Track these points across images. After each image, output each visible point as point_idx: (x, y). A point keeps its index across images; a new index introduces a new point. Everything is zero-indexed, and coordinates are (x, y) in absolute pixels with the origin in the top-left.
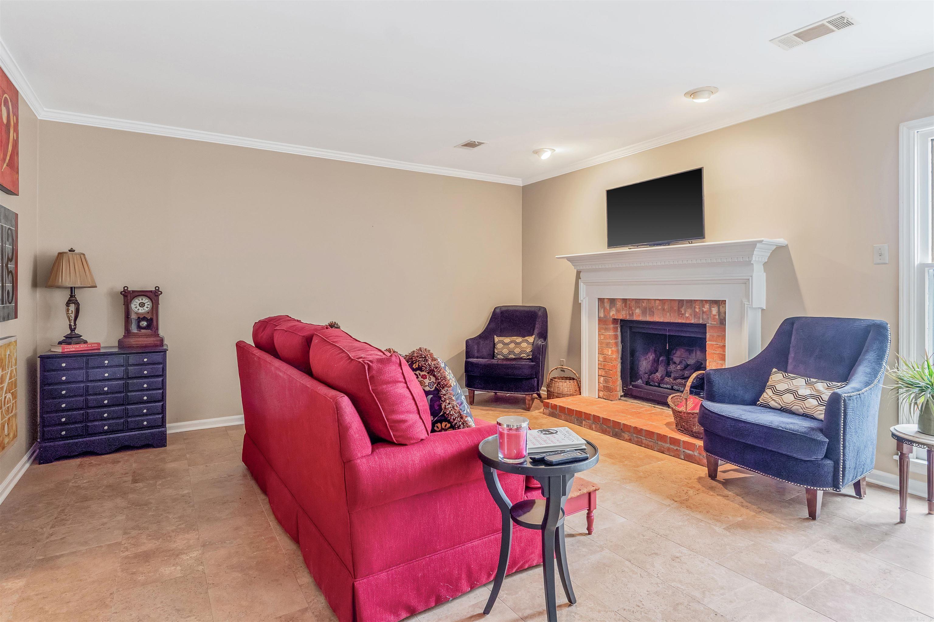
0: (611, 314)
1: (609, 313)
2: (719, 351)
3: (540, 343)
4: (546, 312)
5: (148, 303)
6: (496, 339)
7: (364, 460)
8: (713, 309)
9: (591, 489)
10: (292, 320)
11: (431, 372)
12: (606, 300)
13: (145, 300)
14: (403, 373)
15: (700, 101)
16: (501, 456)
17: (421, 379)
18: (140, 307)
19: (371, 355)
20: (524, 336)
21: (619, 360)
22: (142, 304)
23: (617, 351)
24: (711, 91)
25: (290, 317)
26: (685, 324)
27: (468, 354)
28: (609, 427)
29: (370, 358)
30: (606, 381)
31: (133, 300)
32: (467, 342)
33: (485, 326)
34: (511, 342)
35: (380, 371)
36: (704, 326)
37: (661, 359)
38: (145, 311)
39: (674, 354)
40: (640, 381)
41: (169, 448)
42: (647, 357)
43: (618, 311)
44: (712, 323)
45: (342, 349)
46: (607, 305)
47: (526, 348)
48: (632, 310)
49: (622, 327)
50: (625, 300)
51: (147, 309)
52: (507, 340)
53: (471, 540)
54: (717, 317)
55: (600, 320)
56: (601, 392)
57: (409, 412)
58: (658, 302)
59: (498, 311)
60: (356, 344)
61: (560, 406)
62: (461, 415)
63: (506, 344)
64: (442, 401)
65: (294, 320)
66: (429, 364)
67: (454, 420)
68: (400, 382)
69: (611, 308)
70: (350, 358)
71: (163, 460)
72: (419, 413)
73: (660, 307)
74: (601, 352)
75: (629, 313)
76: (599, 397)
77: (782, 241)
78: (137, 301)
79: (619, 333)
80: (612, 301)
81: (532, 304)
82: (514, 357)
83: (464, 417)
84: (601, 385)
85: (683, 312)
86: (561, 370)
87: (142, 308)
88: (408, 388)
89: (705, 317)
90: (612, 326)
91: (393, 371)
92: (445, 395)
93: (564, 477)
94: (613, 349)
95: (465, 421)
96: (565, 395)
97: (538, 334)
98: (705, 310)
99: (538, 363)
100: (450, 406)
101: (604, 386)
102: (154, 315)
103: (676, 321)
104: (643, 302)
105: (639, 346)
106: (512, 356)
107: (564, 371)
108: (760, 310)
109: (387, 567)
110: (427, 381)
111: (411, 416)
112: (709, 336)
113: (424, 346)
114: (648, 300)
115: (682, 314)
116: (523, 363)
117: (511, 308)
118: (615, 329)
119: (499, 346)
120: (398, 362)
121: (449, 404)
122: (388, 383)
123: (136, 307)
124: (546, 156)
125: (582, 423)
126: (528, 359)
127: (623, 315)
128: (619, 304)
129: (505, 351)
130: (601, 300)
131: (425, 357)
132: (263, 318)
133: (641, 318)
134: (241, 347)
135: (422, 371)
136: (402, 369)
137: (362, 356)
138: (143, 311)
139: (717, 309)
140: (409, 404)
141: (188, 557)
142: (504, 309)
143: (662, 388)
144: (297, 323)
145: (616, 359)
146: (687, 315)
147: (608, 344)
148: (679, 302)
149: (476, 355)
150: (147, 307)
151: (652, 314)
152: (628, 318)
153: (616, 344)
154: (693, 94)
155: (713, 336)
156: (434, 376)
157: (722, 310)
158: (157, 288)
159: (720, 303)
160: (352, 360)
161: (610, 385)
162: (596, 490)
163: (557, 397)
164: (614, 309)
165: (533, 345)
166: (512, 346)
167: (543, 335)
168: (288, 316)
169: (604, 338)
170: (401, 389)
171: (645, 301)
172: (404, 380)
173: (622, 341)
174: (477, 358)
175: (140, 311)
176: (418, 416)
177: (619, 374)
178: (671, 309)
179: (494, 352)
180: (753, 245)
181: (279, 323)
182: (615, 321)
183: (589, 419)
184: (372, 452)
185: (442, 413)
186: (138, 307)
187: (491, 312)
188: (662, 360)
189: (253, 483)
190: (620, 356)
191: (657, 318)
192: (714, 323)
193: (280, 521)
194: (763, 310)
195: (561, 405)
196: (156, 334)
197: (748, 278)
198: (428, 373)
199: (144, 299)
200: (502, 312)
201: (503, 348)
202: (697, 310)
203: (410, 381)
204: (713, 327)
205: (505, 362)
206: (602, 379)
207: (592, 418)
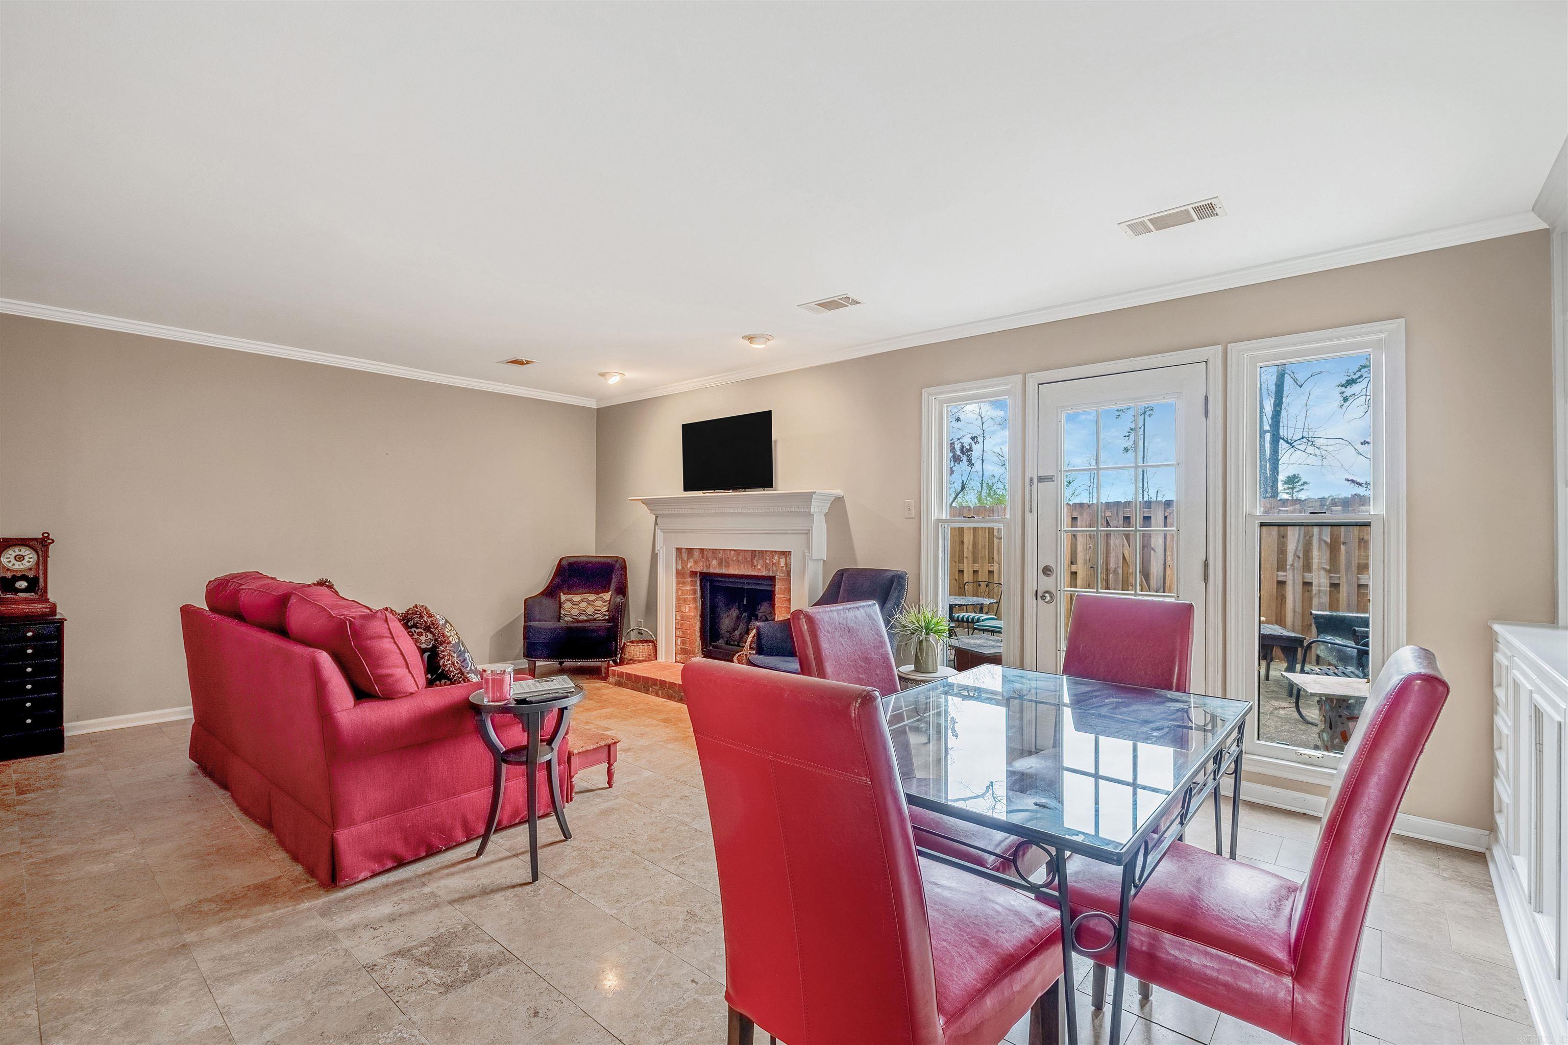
0: (689, 566)
1: (686, 565)
3: (619, 600)
4: (625, 563)
5: (31, 556)
6: (563, 597)
7: (345, 713)
8: (781, 560)
9: (610, 742)
10: (263, 577)
11: (427, 629)
12: (683, 551)
13: (25, 551)
14: (389, 629)
15: (757, 346)
16: (486, 700)
17: (416, 636)
18: (17, 561)
19: (355, 612)
20: (598, 593)
21: (698, 618)
22: (20, 558)
23: (696, 608)
24: (768, 338)
25: (261, 574)
26: (757, 576)
27: (528, 616)
28: (674, 692)
29: (353, 614)
30: (683, 643)
31: (5, 552)
32: (526, 601)
33: (547, 582)
34: (583, 600)
35: (363, 626)
36: (772, 579)
37: (744, 615)
38: (25, 566)
39: (759, 610)
40: (721, 641)
41: (67, 753)
42: (730, 613)
43: (696, 562)
44: (780, 575)
45: (323, 607)
46: (685, 556)
47: (602, 607)
48: (709, 561)
49: (701, 580)
50: (702, 550)
51: (28, 564)
52: (577, 598)
53: (467, 791)
54: (784, 568)
55: (678, 573)
56: (678, 656)
57: (396, 666)
58: (733, 552)
59: (564, 563)
60: (342, 602)
61: (626, 673)
62: (461, 671)
63: (574, 603)
64: (440, 658)
65: (267, 577)
66: (424, 620)
67: (454, 676)
68: (387, 637)
69: (688, 559)
70: (331, 615)
71: (63, 767)
72: (408, 668)
73: (735, 558)
74: (678, 610)
75: (706, 566)
76: (676, 662)
77: (839, 492)
78: (10, 552)
79: (698, 588)
80: (690, 551)
81: (608, 553)
82: (586, 618)
83: (465, 674)
84: (678, 647)
85: (755, 564)
86: (639, 633)
87: (20, 563)
88: (395, 643)
89: (774, 568)
90: (689, 579)
91: (377, 626)
92: (443, 651)
93: (542, 713)
94: (691, 605)
95: (467, 678)
96: (636, 660)
97: (615, 590)
98: (774, 561)
99: (616, 626)
100: (450, 662)
101: (681, 648)
102: (41, 572)
103: (749, 574)
104: (719, 553)
105: (721, 600)
106: (584, 618)
107: (641, 634)
108: (822, 561)
109: (371, 817)
110: (423, 638)
111: (399, 670)
112: (777, 589)
113: (420, 603)
114: (723, 550)
115: (755, 566)
116: (598, 624)
117: (582, 559)
118: (693, 583)
119: (567, 605)
120: (384, 618)
121: (448, 660)
122: (372, 638)
123: (9, 562)
124: (614, 380)
125: (648, 690)
126: (603, 620)
128: (696, 555)
129: (575, 612)
130: (679, 550)
131: (420, 614)
132: (220, 575)
133: (717, 571)
134: (187, 612)
135: (417, 628)
136: (388, 624)
137: (345, 613)
138: (22, 567)
139: (784, 561)
140: (396, 658)
141: (123, 854)
142: (572, 560)
143: (732, 645)
144: (271, 581)
145: (694, 617)
146: (759, 567)
147: (685, 600)
148: (752, 553)
149: (538, 617)
150: (29, 562)
151: (728, 566)
152: (705, 570)
153: (695, 600)
154: (751, 338)
155: (781, 589)
156: (431, 632)
157: (788, 561)
158: (46, 535)
159: (786, 554)
160: (334, 617)
161: (687, 647)
162: (615, 743)
163: (627, 664)
164: (691, 560)
165: (609, 603)
166: (584, 604)
167: (622, 590)
168: (258, 572)
169: (682, 593)
170: (387, 644)
171: (721, 552)
172: (390, 636)
173: (703, 597)
174: (539, 621)
175: (16, 567)
176: (407, 671)
177: (698, 634)
179: (560, 613)
180: (808, 496)
181: (246, 581)
182: (694, 574)
183: (655, 685)
184: (354, 706)
185: (440, 671)
186: (14, 561)
187: (554, 566)
188: (745, 617)
189: (207, 781)
190: (699, 613)
191: (733, 571)
192: (782, 575)
193: (246, 811)
194: (824, 561)
195: (629, 672)
196: (44, 599)
197: (808, 528)
198: (424, 630)
199: (23, 550)
200: (570, 564)
201: (572, 608)
202: (768, 562)
203: (397, 637)
204: (780, 579)
205: (576, 625)
206: (679, 640)
207: (658, 683)
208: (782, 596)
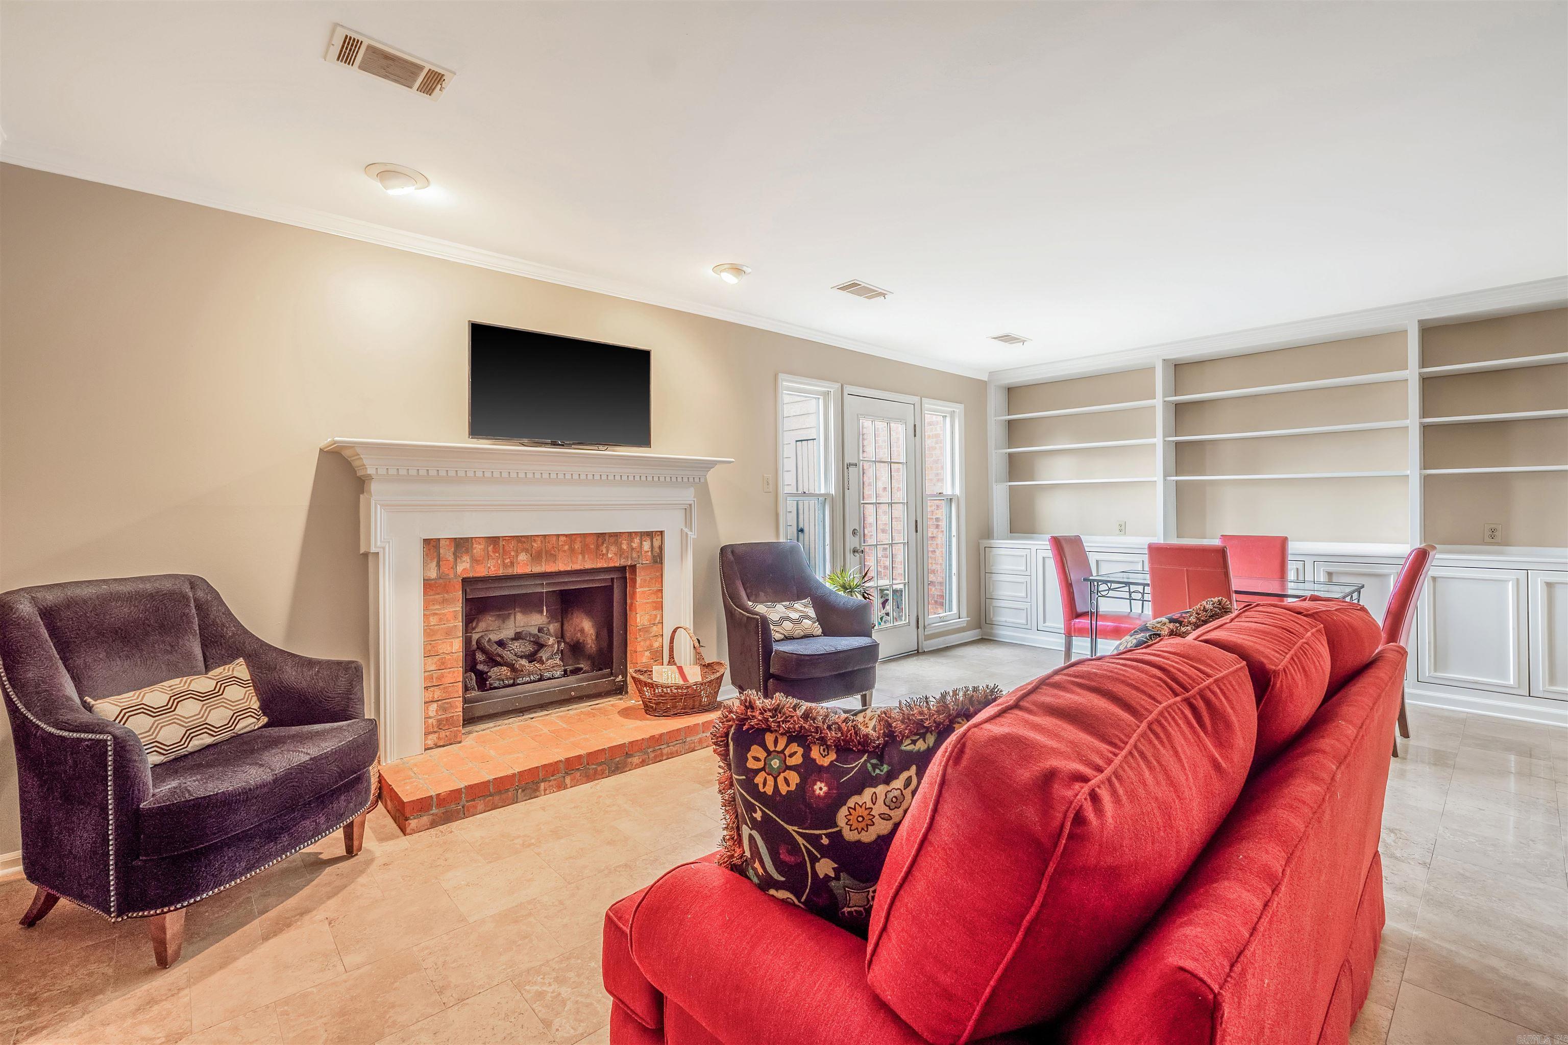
0: (460, 568)
1: (451, 568)
2: (653, 598)
8: (644, 543)
12: (442, 542)
26: (603, 569)
30: (440, 711)
36: (630, 569)
43: (475, 561)
44: (644, 562)
46: (447, 553)
50: (494, 541)
52: (155, 696)
54: (650, 553)
55: (429, 586)
56: (431, 736)
58: (562, 539)
63: (161, 710)
69: (456, 557)
74: (430, 652)
76: (426, 750)
80: (461, 545)
84: (431, 720)
85: (604, 551)
89: (634, 555)
98: (634, 545)
101: (438, 720)
112: (639, 580)
114: (545, 536)
115: (603, 555)
127: (489, 568)
130: (431, 543)
139: (650, 544)
146: (610, 556)
148: (599, 537)
155: (645, 580)
157: (658, 544)
159: (655, 535)
164: (466, 558)
169: (440, 619)
171: (538, 539)
178: (585, 550)
192: (647, 562)
202: (624, 547)
204: (645, 567)
206: (433, 707)
208: (647, 589)
